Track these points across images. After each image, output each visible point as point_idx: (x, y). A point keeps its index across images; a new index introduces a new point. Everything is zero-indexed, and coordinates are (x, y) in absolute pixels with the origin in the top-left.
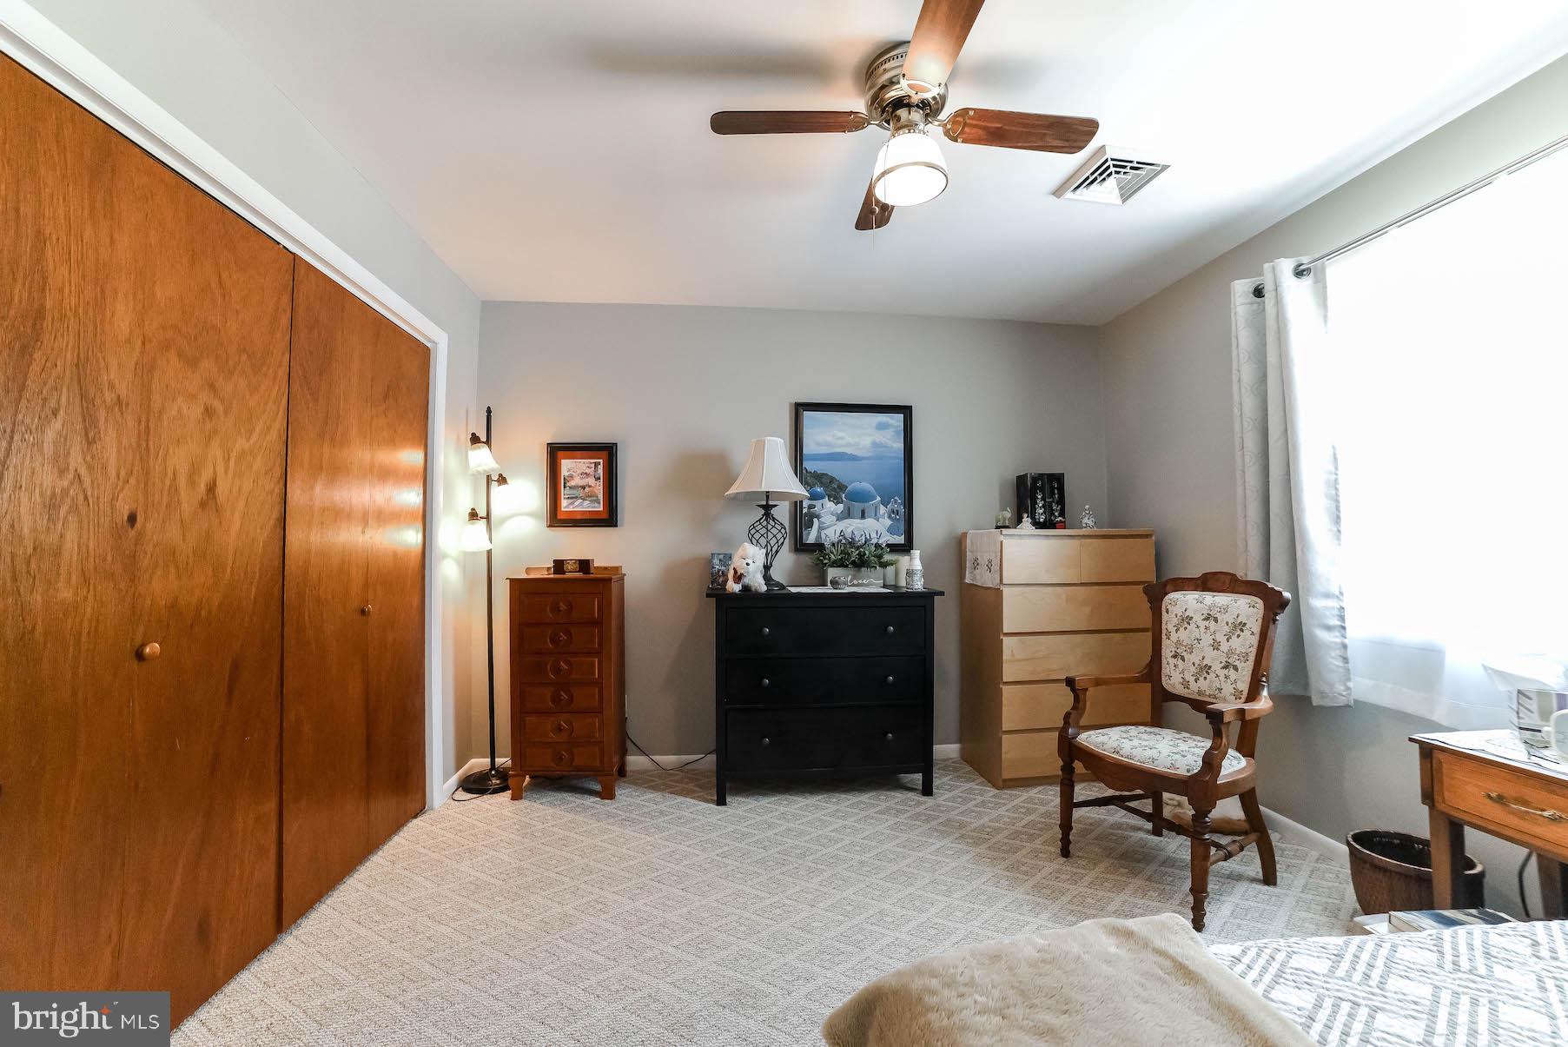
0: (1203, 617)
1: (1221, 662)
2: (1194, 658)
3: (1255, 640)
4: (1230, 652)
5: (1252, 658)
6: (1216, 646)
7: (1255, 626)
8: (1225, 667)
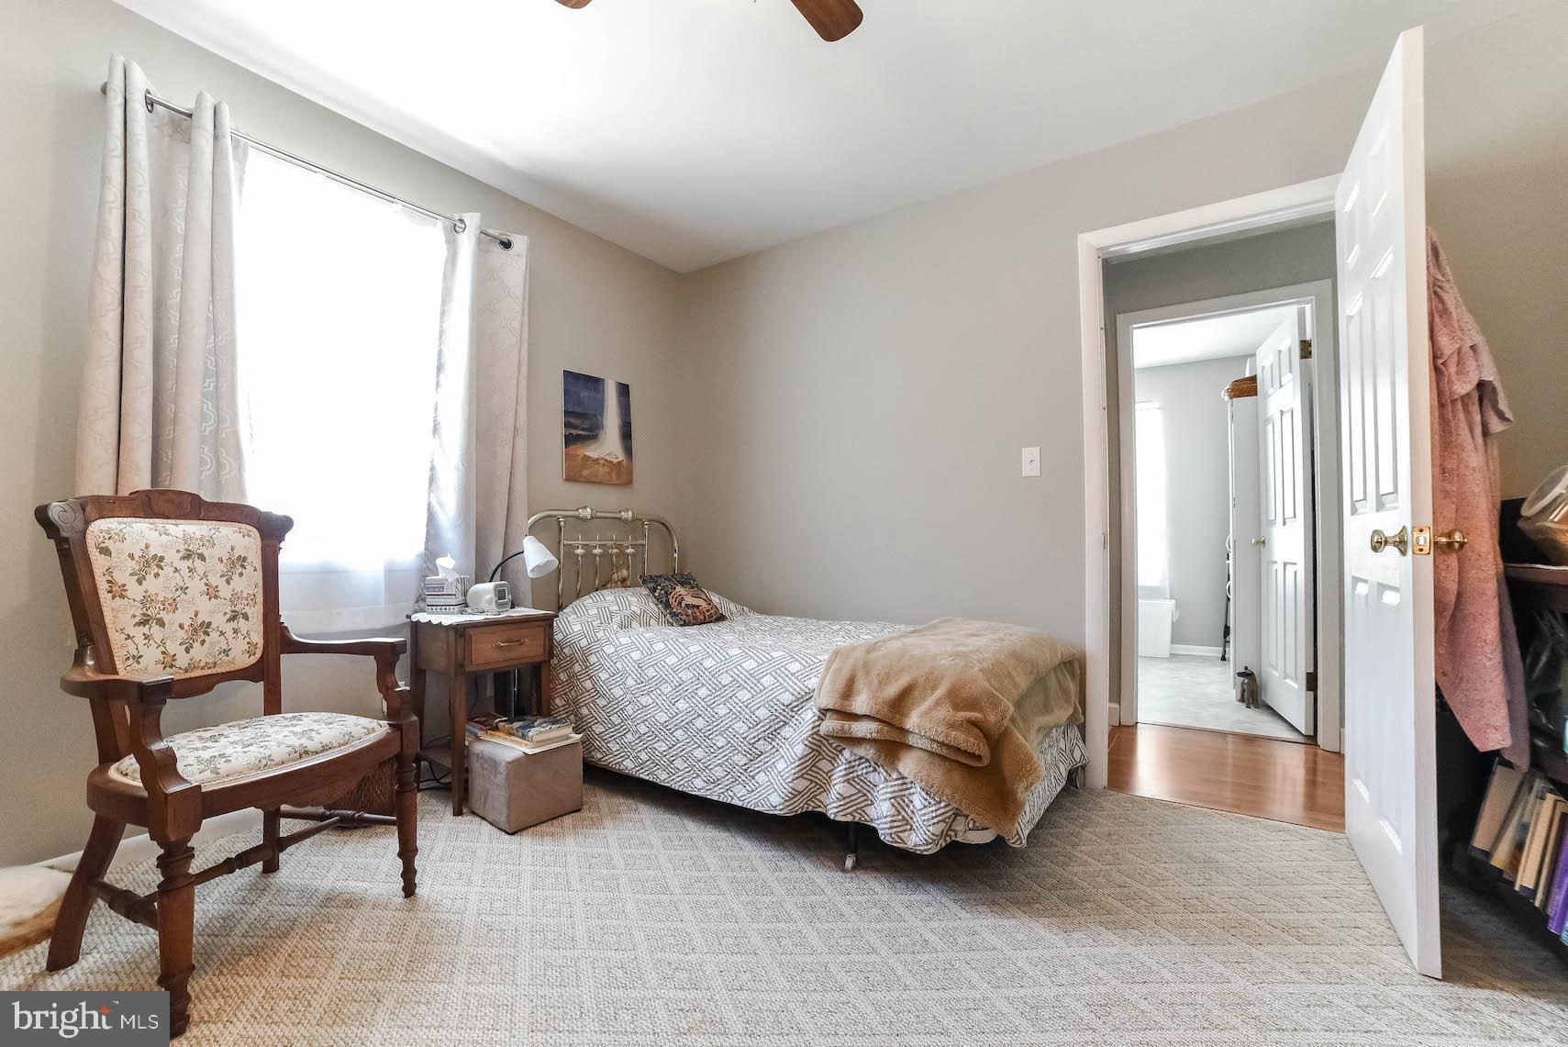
0: (181, 554)
1: (226, 613)
2: (184, 616)
3: (258, 577)
4: (234, 598)
5: (260, 599)
6: (212, 593)
7: (255, 559)
8: (233, 619)
